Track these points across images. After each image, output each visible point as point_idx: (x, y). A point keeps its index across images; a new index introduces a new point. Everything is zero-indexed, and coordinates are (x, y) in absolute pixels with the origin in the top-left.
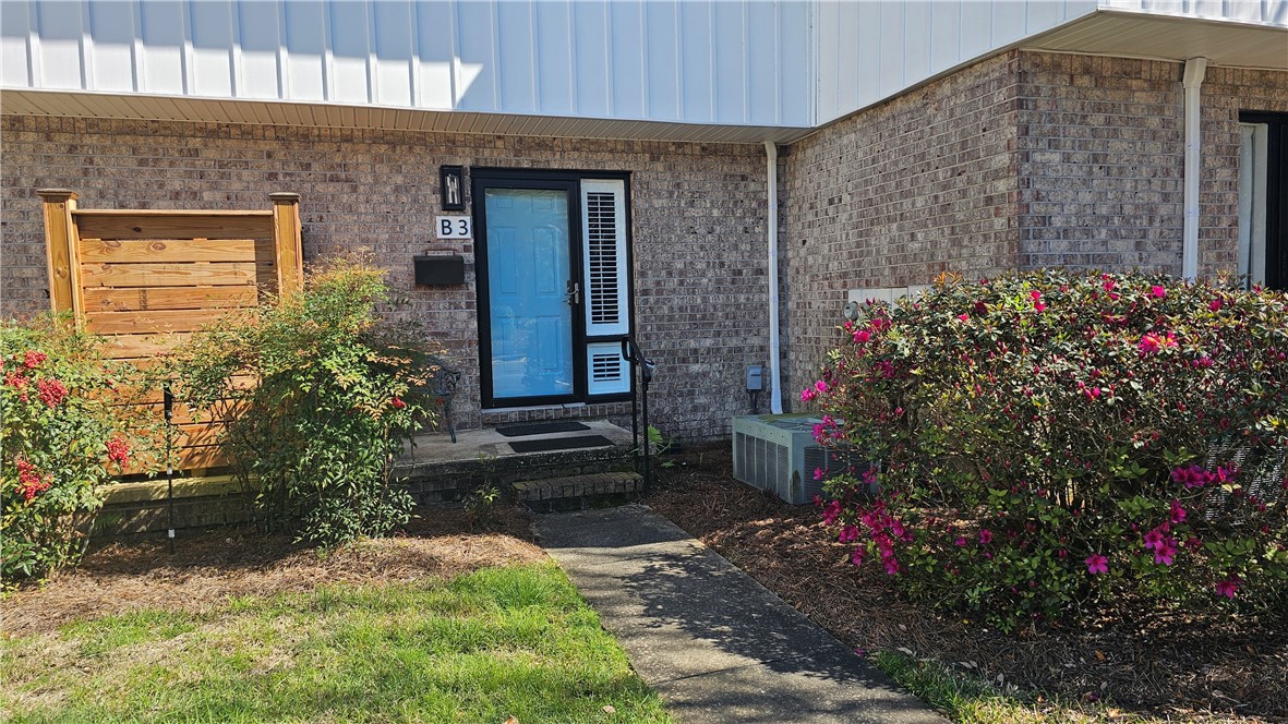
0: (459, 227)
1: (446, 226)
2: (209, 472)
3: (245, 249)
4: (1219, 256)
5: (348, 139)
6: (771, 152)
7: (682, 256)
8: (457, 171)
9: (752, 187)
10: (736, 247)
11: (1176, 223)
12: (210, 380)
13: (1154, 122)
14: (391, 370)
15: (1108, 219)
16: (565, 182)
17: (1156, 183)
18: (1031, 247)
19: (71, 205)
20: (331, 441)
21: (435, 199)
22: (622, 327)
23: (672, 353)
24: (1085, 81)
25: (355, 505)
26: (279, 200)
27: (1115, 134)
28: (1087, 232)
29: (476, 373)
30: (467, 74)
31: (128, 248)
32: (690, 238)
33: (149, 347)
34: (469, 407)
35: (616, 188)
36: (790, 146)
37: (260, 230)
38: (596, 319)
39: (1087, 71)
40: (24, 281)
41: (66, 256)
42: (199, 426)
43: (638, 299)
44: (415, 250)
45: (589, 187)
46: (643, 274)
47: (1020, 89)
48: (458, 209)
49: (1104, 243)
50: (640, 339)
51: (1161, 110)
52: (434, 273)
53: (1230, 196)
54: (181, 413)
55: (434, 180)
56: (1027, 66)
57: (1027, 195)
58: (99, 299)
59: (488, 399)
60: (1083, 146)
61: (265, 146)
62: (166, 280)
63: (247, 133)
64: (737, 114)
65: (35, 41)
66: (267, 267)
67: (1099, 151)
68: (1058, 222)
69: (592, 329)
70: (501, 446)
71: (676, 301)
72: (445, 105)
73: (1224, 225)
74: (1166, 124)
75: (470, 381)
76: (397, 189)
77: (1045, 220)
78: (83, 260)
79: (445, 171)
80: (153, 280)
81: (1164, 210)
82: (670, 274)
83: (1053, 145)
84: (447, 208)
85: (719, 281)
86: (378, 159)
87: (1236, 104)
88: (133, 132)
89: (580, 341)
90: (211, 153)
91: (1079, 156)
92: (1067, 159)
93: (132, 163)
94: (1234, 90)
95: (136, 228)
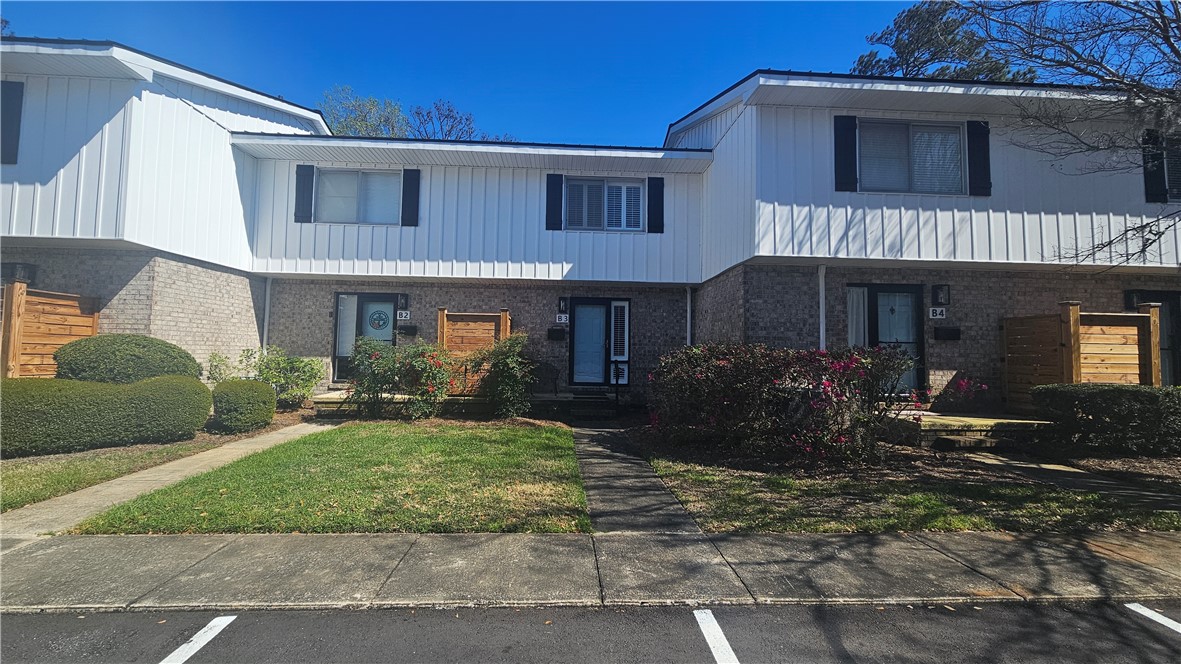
0: (564, 319)
1: (560, 318)
2: (475, 396)
3: (491, 326)
4: (838, 340)
5: (529, 288)
6: (689, 291)
7: (650, 331)
8: (564, 299)
9: (681, 304)
10: (673, 328)
11: (816, 326)
12: (478, 365)
13: (805, 288)
14: (525, 364)
15: (785, 324)
16: (606, 303)
17: (807, 311)
18: (750, 333)
19: (446, 312)
20: (507, 384)
21: (556, 308)
22: (625, 358)
23: (645, 369)
24: (773, 274)
25: (513, 405)
26: (503, 311)
27: (787, 293)
28: (775, 329)
29: (567, 372)
30: (567, 267)
31: (460, 325)
32: (654, 324)
33: (462, 354)
34: (564, 385)
35: (626, 304)
36: (695, 289)
37: (496, 320)
38: (615, 355)
39: (774, 270)
40: (430, 334)
41: (442, 327)
42: (474, 379)
43: (632, 347)
44: (548, 326)
45: (615, 304)
46: (634, 337)
47: (745, 278)
48: (564, 312)
49: (782, 333)
50: (631, 362)
51: (808, 284)
52: (555, 334)
53: (843, 316)
54: (469, 375)
55: (557, 302)
56: (748, 269)
57: (748, 314)
58: (450, 340)
59: (571, 381)
60: (773, 297)
61: (502, 291)
62: (469, 335)
63: (498, 287)
64: (681, 279)
65: (440, 262)
66: (497, 331)
67: (780, 299)
68: (761, 324)
69: (613, 358)
70: (571, 396)
71: (647, 348)
72: (560, 278)
73: (841, 327)
74: (810, 288)
75: (565, 374)
76: (544, 305)
77: (756, 324)
78: (447, 329)
79: (561, 299)
80: (465, 334)
81: (811, 321)
82: (645, 337)
83: (759, 297)
84: (561, 312)
85: (666, 341)
86: (539, 295)
87: (845, 281)
88: (465, 287)
89: (608, 362)
90: (487, 293)
91: (771, 301)
92: (765, 302)
93: (463, 297)
94: (844, 275)
95: (462, 319)
